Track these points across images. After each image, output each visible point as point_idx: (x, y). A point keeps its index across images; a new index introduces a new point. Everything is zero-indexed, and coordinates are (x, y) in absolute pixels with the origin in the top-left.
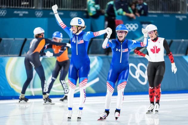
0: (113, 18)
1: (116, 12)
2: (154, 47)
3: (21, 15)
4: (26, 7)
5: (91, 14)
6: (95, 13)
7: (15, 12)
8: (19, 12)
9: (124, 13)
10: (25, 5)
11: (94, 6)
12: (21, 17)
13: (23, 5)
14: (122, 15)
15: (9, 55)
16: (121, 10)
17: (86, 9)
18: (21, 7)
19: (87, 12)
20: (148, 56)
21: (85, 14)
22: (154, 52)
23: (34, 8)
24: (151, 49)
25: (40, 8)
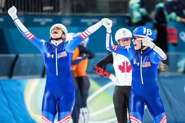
0: (163, 25)
1: (168, 17)
2: (124, 63)
3: (43, 23)
4: (50, 14)
5: (135, 20)
6: (139, 20)
7: (36, 20)
8: (40, 20)
9: (179, 19)
10: (48, 11)
11: (138, 11)
12: (43, 26)
13: (45, 11)
14: (175, 21)
15: (29, 76)
16: (173, 15)
17: (128, 15)
18: (43, 14)
19: (130, 18)
20: (114, 77)
21: (127, 21)
22: (123, 71)
23: (60, 14)
24: (119, 66)
25: (68, 14)
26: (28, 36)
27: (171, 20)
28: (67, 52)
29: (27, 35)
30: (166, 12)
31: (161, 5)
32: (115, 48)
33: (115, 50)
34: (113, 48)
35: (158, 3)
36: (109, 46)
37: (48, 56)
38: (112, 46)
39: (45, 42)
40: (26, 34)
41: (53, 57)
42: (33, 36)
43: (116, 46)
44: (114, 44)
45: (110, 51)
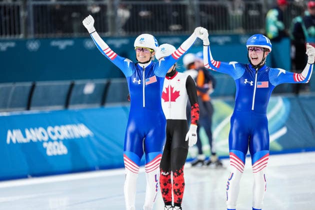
26: (108, 55)
27: (310, 35)
28: (157, 77)
29: (108, 53)
30: (304, 27)
31: (299, 19)
32: (216, 65)
33: (216, 67)
34: (214, 65)
35: (295, 16)
36: (208, 63)
37: (134, 82)
38: (212, 62)
39: (131, 62)
40: (105, 52)
41: (139, 83)
42: (115, 54)
43: (218, 62)
44: (214, 59)
45: (210, 68)
